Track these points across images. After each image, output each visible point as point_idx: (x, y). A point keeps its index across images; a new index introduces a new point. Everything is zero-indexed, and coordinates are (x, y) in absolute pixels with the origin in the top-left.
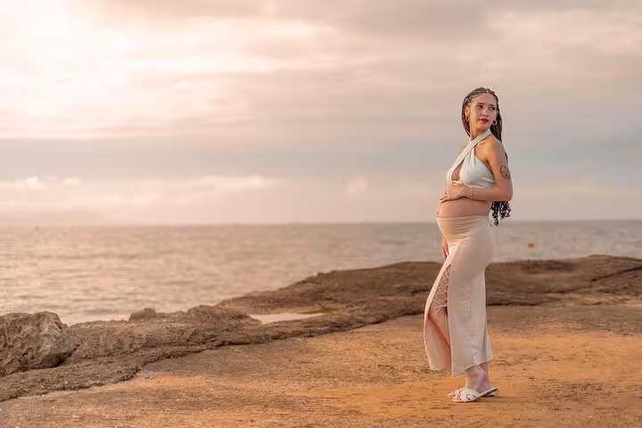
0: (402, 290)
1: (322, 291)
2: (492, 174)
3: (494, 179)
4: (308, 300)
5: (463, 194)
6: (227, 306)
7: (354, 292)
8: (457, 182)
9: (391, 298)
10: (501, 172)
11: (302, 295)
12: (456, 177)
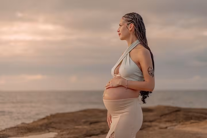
0: (85, 123)
1: (51, 123)
2: (142, 71)
3: (142, 74)
4: (43, 128)
5: (120, 84)
6: (5, 132)
7: (65, 124)
8: (118, 75)
9: (80, 127)
10: (148, 71)
11: (41, 126)
12: (117, 72)
